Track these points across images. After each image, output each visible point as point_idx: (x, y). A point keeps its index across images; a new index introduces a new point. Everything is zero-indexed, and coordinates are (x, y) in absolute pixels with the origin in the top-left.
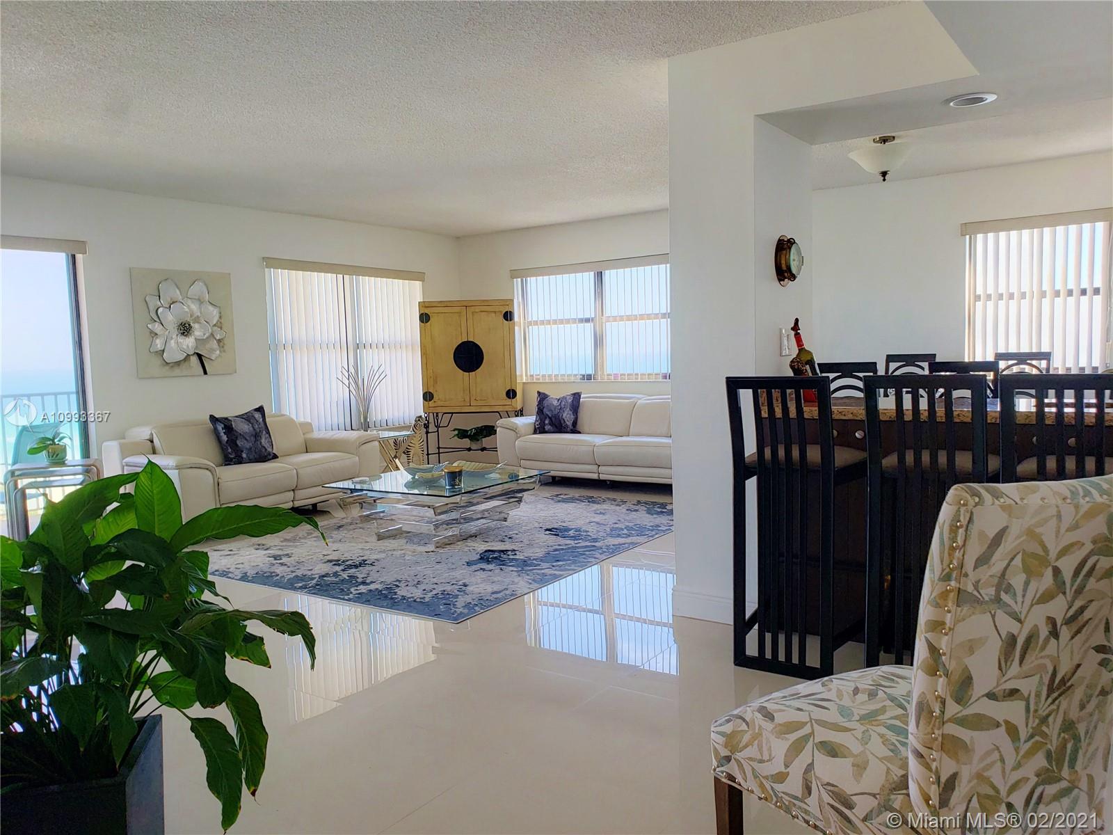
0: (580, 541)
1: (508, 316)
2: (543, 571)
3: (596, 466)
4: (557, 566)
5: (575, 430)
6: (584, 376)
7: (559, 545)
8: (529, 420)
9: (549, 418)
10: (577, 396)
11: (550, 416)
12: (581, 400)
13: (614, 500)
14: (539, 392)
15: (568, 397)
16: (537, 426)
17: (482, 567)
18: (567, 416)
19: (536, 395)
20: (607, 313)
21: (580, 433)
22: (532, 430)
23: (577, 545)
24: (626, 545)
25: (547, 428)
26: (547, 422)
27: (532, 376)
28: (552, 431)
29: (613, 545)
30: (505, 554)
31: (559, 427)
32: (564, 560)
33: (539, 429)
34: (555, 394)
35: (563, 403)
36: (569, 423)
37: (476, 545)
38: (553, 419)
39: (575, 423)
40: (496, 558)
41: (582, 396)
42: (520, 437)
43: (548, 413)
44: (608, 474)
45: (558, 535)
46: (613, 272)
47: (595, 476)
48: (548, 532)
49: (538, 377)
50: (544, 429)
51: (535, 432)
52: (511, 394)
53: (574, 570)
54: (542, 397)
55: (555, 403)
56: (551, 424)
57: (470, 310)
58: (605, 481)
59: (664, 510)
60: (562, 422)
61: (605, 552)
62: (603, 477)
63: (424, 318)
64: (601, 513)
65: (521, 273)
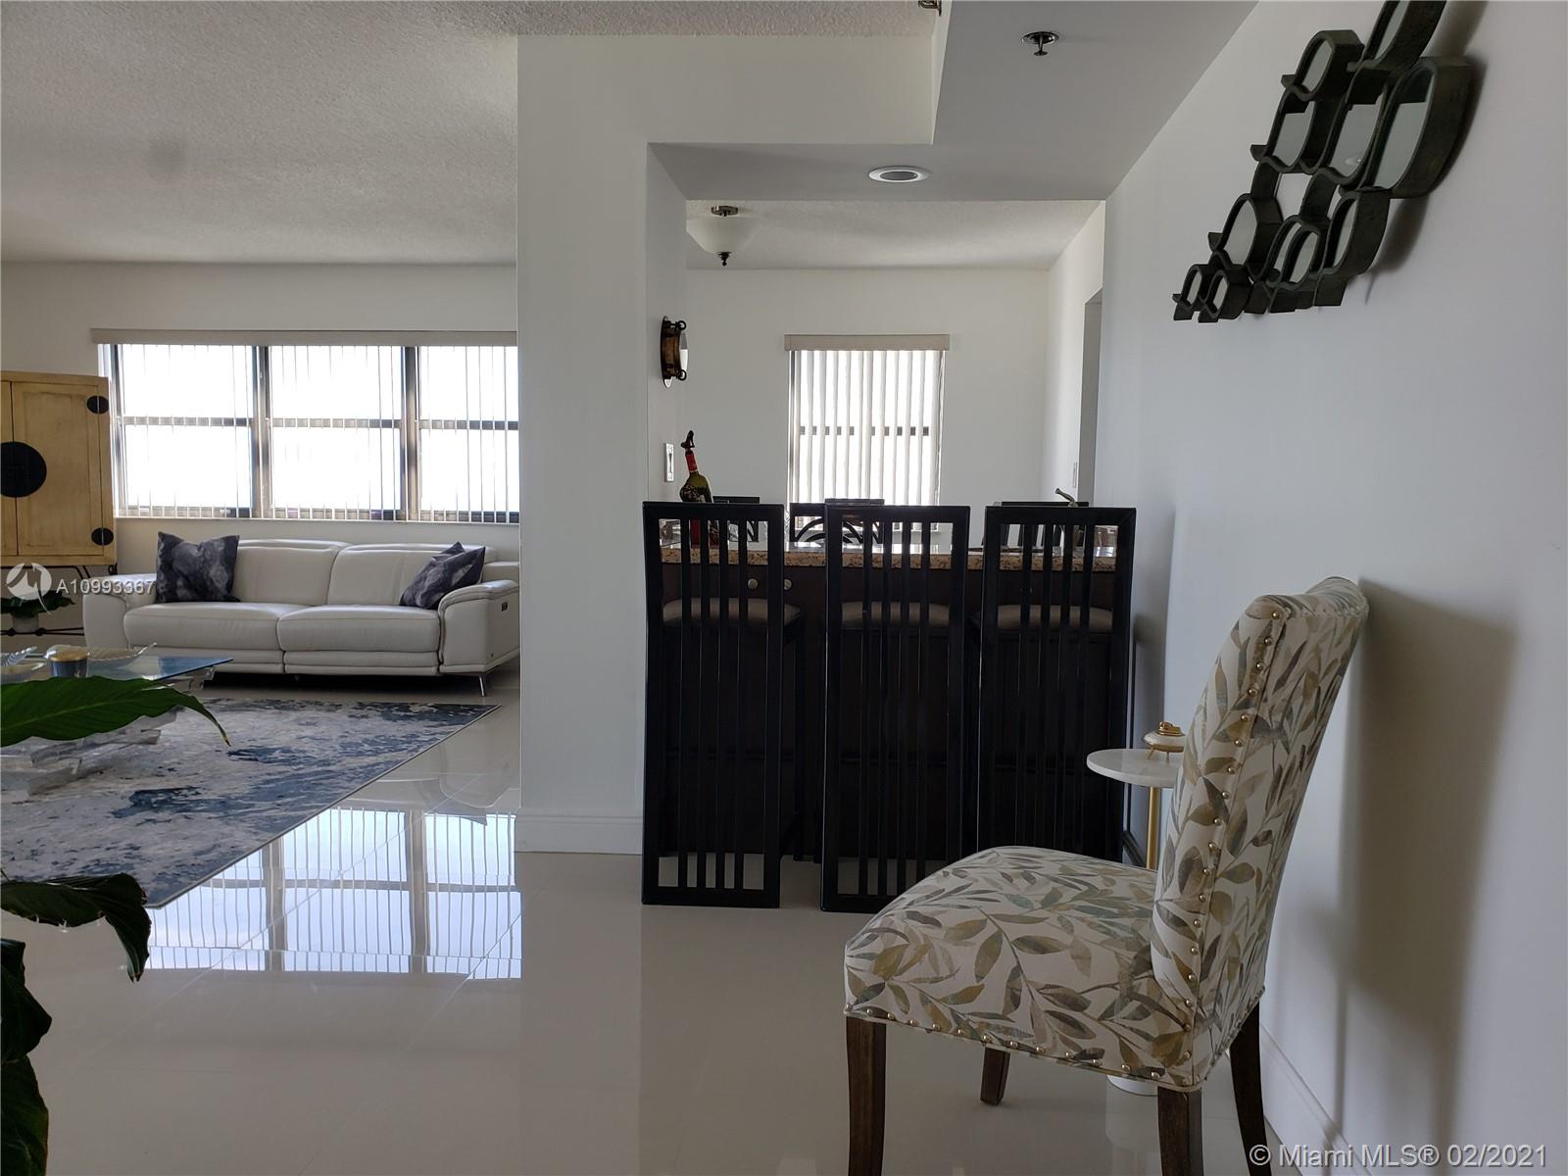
0: (301, 766)
1: (98, 405)
2: (265, 814)
3: (278, 654)
4: (286, 804)
5: (230, 598)
6: (233, 511)
7: (269, 774)
8: (138, 581)
9: (184, 576)
10: (231, 542)
11: (186, 573)
12: (239, 548)
13: (317, 703)
14: (163, 536)
15: (216, 544)
16: (161, 591)
17: (148, 818)
18: (217, 573)
19: (157, 538)
20: (277, 411)
21: (238, 601)
22: (152, 597)
23: (300, 772)
24: (382, 766)
25: (181, 592)
26: (180, 583)
27: (131, 508)
28: (190, 597)
29: (361, 767)
30: (177, 795)
31: (202, 591)
32: (292, 795)
33: (166, 594)
34: (191, 539)
35: (209, 552)
36: (221, 585)
37: (113, 785)
38: (191, 579)
39: (230, 586)
40: (163, 802)
41: (240, 542)
42: (130, 608)
43: (181, 569)
44: (300, 663)
45: (256, 760)
46: (289, 349)
47: (277, 669)
48: (234, 757)
49: (147, 510)
50: (176, 594)
51: (157, 601)
52: (103, 536)
53: (317, 807)
54: (169, 543)
55: (195, 552)
56: (189, 585)
57: (19, 389)
58: (292, 676)
59: (408, 714)
60: (208, 583)
61: (353, 778)
62: (291, 669)
64: (308, 724)
65: (117, 338)
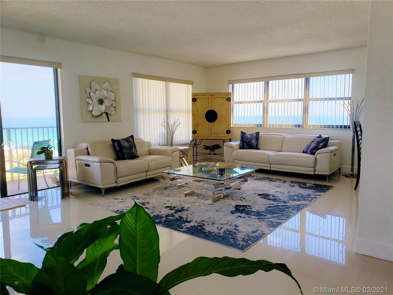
0: (278, 202)
1: (229, 100)
2: (270, 220)
3: (270, 164)
4: (275, 216)
5: (257, 148)
7: (270, 204)
8: (236, 143)
9: (246, 142)
10: (258, 133)
11: (247, 142)
12: (259, 135)
13: (280, 180)
14: (242, 132)
15: (254, 134)
16: (241, 146)
17: (239, 215)
18: (254, 141)
19: (240, 133)
20: (270, 98)
21: (259, 149)
23: (278, 205)
24: (302, 206)
25: (246, 147)
26: (245, 144)
27: (235, 124)
28: (248, 148)
29: (296, 205)
30: (246, 208)
31: (250, 146)
32: (277, 213)
34: (248, 133)
35: (252, 136)
36: (255, 145)
37: (230, 202)
38: (248, 143)
39: (257, 145)
40: (243, 210)
41: (260, 133)
42: (234, 150)
43: (245, 140)
44: (275, 168)
45: (265, 198)
46: (273, 81)
47: (269, 169)
48: (260, 196)
49: (238, 125)
50: (244, 147)
51: (240, 148)
52: (228, 132)
53: (285, 219)
54: (243, 134)
55: (249, 136)
56: (247, 145)
57: (213, 97)
58: (273, 171)
59: (306, 186)
60: (252, 144)
61: (294, 209)
62: (272, 169)
63: (194, 100)
64: (278, 187)
65: (233, 82)
